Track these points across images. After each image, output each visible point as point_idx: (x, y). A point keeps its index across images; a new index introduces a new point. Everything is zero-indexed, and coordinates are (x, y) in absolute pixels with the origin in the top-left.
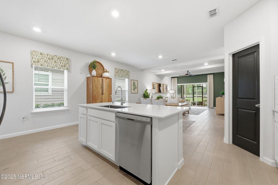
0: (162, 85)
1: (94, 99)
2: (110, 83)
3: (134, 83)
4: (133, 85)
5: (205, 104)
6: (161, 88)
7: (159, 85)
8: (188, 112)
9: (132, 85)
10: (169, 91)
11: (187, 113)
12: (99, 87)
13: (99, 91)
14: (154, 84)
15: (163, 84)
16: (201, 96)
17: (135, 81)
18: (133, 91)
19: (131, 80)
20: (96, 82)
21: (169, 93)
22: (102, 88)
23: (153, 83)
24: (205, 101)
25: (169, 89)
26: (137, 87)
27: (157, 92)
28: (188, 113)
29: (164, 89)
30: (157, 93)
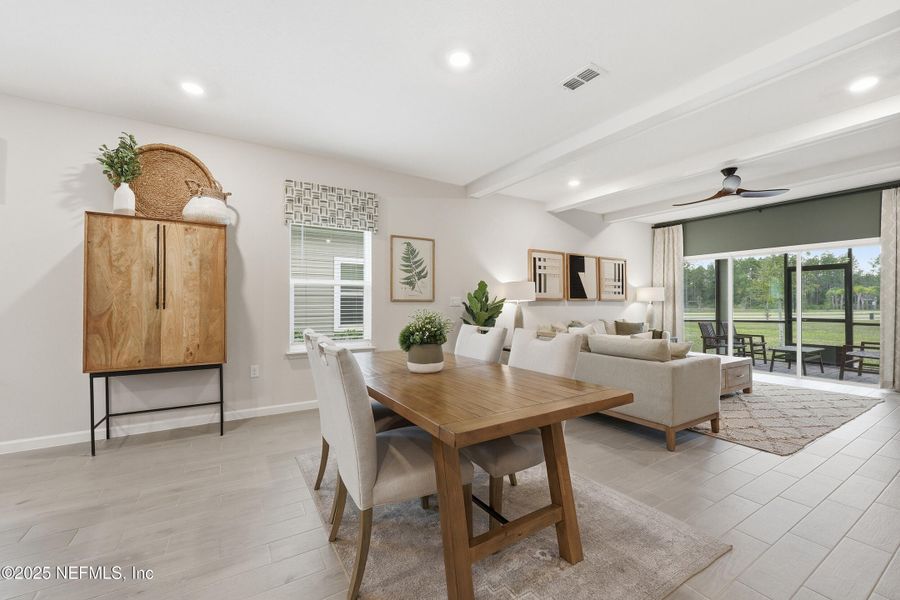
0: (590, 264)
1: (98, 331)
2: (215, 248)
3: (411, 253)
4: (407, 259)
5: (866, 361)
6: (588, 279)
7: (576, 263)
8: (715, 421)
9: (399, 261)
10: (635, 289)
11: (707, 425)
12: (135, 268)
13: (134, 288)
14: (537, 255)
15: (598, 260)
16: (841, 315)
17: (415, 244)
18: (401, 292)
19: (393, 237)
20: (114, 245)
21: (635, 300)
22: (159, 272)
23: (531, 251)
24: (862, 347)
25: (633, 280)
26: (429, 269)
27: (561, 296)
28: (715, 429)
29: (604, 283)
30: (559, 300)
